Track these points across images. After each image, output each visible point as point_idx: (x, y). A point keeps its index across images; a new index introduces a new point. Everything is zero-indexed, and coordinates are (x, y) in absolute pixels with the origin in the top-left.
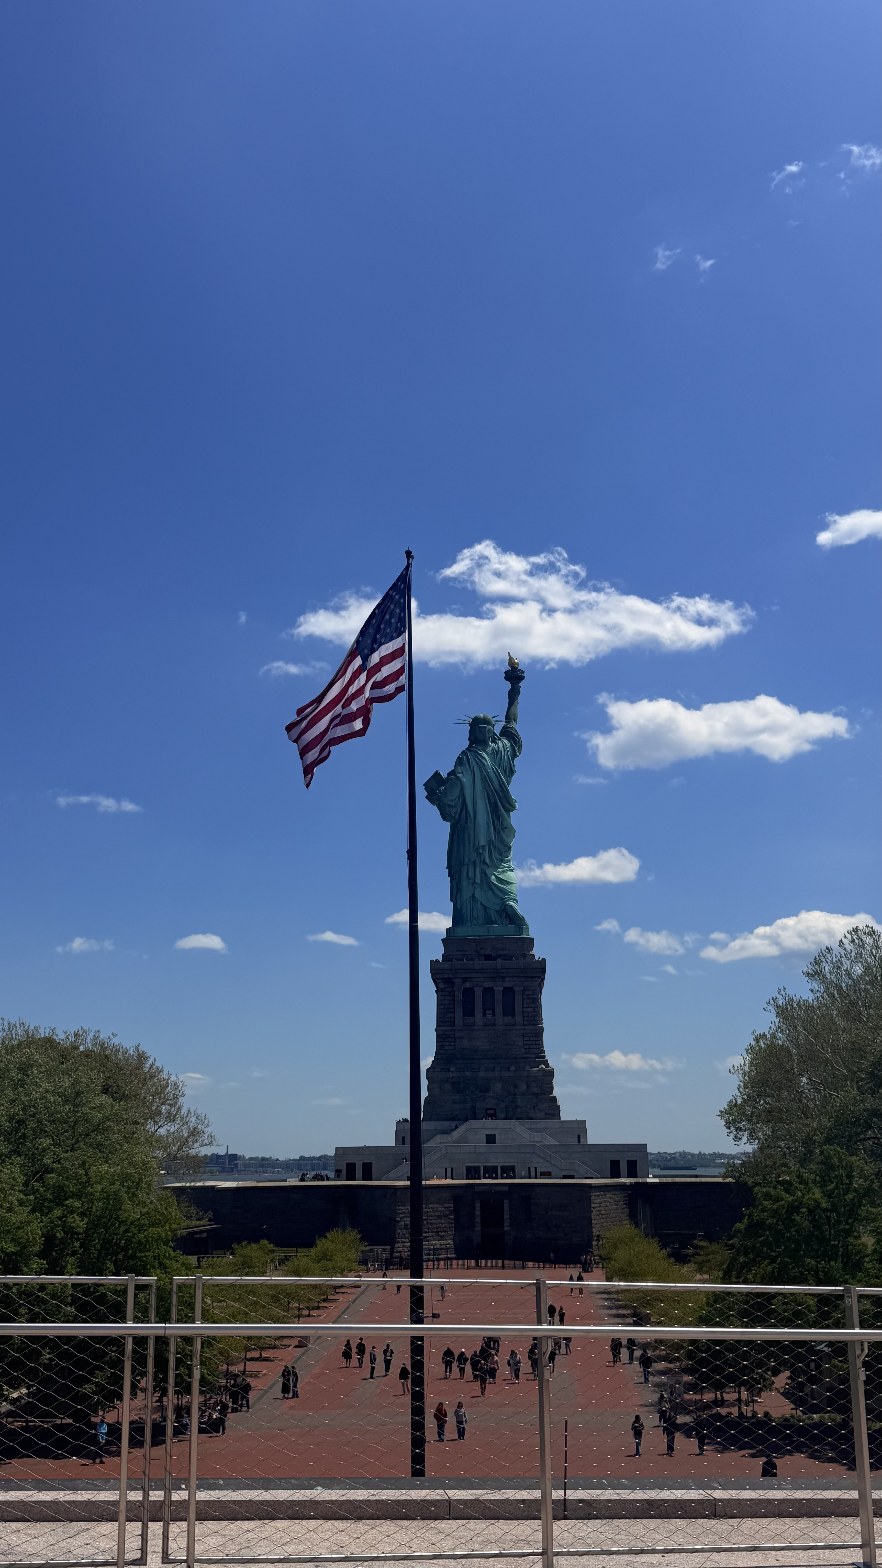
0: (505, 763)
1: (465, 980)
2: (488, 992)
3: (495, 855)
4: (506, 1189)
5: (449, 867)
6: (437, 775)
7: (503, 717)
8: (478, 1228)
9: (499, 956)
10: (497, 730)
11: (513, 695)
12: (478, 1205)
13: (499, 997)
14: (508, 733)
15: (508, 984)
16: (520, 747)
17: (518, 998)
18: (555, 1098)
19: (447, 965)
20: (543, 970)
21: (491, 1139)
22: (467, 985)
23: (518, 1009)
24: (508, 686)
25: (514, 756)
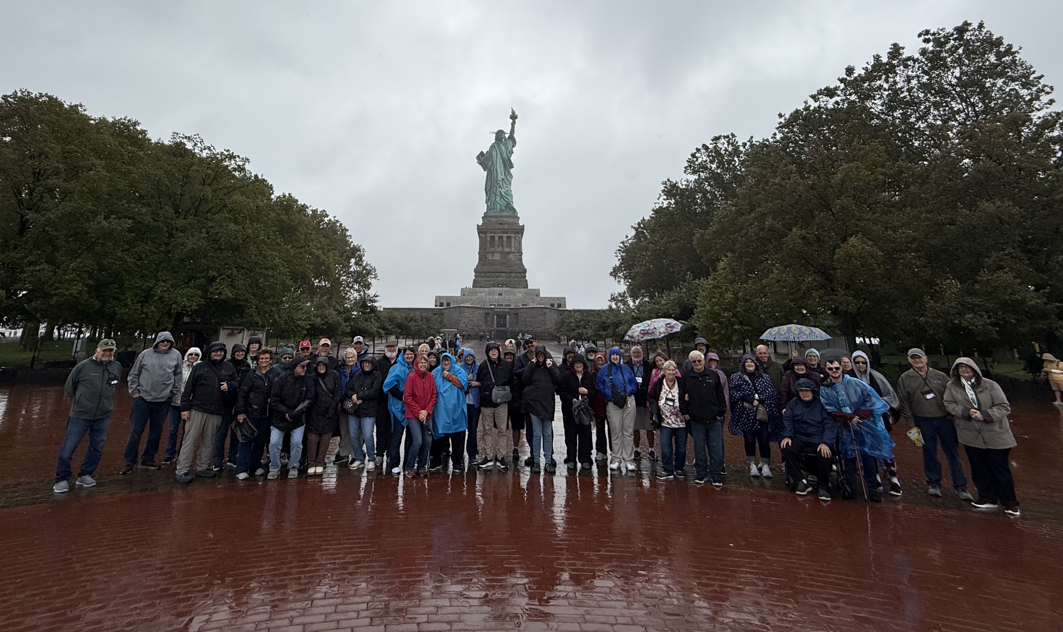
0: (509, 149)
1: (491, 233)
2: (501, 237)
3: (504, 185)
4: (508, 310)
5: (486, 190)
6: (482, 152)
7: (509, 132)
8: (495, 327)
9: (505, 224)
10: (507, 136)
11: (513, 124)
12: (495, 317)
13: (505, 239)
14: (512, 137)
15: (509, 235)
16: (515, 144)
17: (513, 240)
18: (527, 281)
19: (484, 227)
20: (523, 229)
21: (500, 294)
22: (492, 235)
23: (513, 245)
24: (511, 121)
25: (513, 146)
